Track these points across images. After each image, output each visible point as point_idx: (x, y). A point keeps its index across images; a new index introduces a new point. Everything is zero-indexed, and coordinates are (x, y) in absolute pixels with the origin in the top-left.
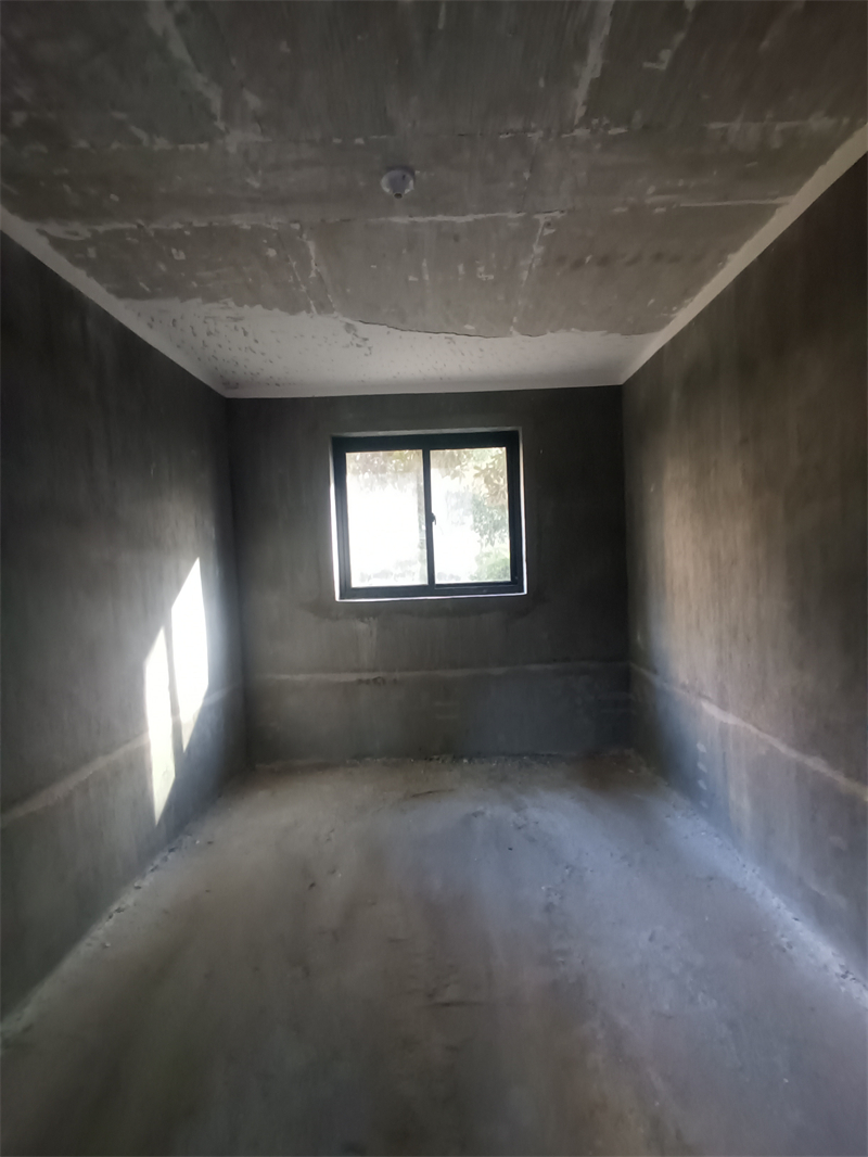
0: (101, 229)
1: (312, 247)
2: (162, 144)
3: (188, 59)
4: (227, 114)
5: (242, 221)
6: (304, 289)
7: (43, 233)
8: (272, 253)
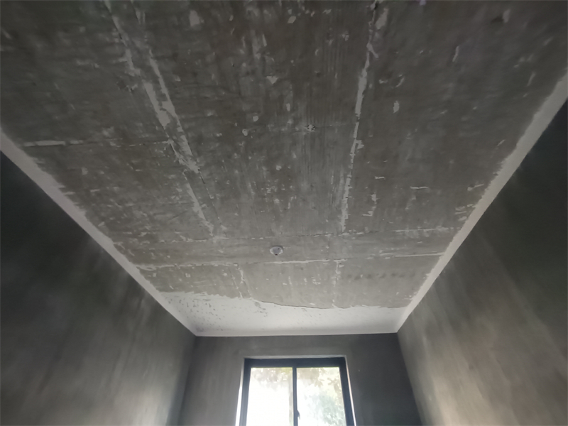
0: (160, 267)
1: (242, 273)
2: (190, 240)
3: (204, 218)
4: (215, 232)
5: (215, 264)
6: (238, 288)
7: (138, 268)
8: (225, 274)
